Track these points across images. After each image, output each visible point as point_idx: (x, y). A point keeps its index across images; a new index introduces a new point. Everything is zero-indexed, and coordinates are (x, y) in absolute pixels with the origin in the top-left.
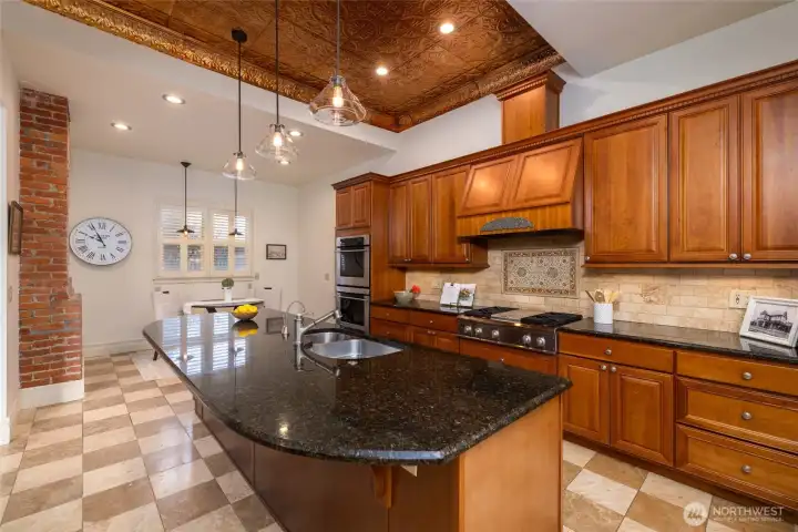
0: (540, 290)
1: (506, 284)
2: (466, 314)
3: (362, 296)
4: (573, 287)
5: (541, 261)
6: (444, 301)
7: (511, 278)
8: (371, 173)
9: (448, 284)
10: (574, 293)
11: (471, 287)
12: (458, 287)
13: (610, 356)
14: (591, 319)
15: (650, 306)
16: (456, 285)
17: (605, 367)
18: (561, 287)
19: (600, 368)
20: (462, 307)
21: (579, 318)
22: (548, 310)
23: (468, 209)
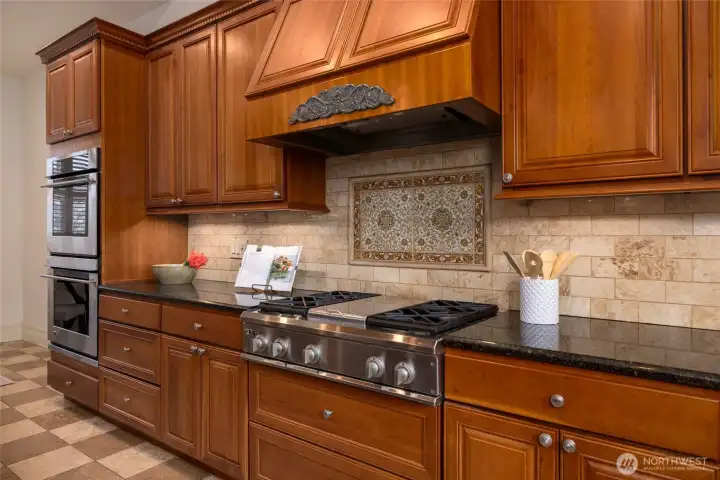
0: (419, 256)
1: (357, 245)
2: (265, 308)
3: (84, 273)
4: (482, 247)
5: (421, 197)
6: (244, 279)
7: (366, 234)
8: (95, 20)
9: (252, 248)
10: (483, 259)
11: (291, 252)
12: (270, 253)
13: (561, 410)
14: (515, 314)
15: (633, 285)
16: (265, 248)
17: (548, 439)
18: (457, 249)
19: (536, 441)
20: (274, 293)
21: (490, 311)
22: (433, 294)
23: (269, 78)
